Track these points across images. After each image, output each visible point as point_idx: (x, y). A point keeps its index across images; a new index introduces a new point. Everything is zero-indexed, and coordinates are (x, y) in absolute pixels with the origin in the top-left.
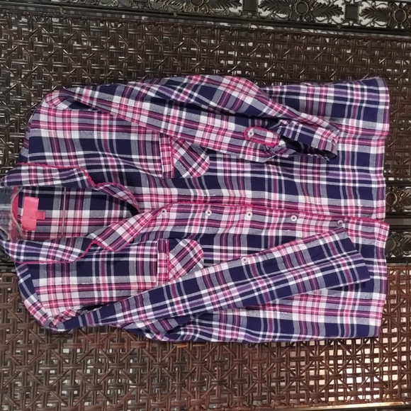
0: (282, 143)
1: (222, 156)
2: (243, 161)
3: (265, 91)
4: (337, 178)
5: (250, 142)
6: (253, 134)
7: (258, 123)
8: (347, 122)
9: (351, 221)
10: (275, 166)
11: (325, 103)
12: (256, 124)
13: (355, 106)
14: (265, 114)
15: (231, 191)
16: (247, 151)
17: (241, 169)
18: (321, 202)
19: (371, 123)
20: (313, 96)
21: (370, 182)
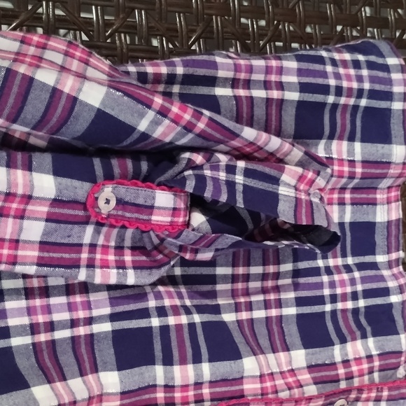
0: (198, 219)
1: (19, 283)
2: (85, 288)
3: (128, 73)
4: (317, 293)
5: (105, 229)
6: (113, 203)
7: (123, 167)
8: (328, 149)
9: (364, 396)
10: (172, 289)
11: (281, 102)
12: (117, 171)
13: (345, 106)
14: (145, 136)
15: (59, 385)
16: (98, 256)
17: (81, 314)
18: (290, 362)
19: (380, 146)
20: (248, 84)
21: (385, 292)
